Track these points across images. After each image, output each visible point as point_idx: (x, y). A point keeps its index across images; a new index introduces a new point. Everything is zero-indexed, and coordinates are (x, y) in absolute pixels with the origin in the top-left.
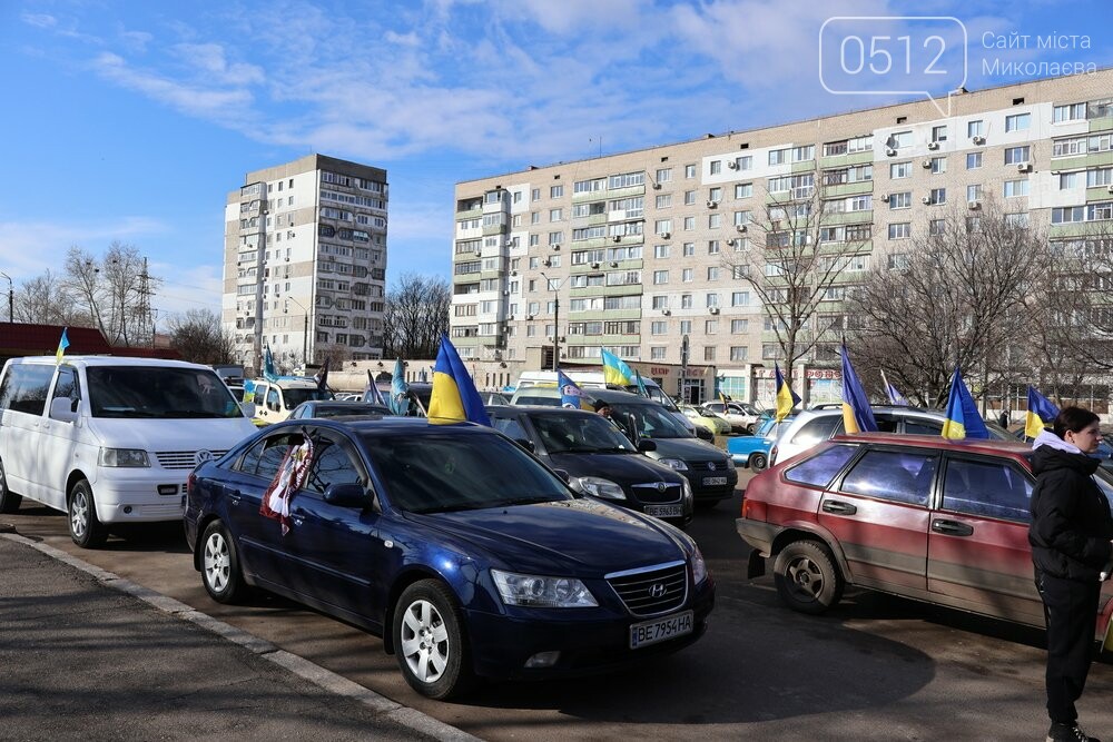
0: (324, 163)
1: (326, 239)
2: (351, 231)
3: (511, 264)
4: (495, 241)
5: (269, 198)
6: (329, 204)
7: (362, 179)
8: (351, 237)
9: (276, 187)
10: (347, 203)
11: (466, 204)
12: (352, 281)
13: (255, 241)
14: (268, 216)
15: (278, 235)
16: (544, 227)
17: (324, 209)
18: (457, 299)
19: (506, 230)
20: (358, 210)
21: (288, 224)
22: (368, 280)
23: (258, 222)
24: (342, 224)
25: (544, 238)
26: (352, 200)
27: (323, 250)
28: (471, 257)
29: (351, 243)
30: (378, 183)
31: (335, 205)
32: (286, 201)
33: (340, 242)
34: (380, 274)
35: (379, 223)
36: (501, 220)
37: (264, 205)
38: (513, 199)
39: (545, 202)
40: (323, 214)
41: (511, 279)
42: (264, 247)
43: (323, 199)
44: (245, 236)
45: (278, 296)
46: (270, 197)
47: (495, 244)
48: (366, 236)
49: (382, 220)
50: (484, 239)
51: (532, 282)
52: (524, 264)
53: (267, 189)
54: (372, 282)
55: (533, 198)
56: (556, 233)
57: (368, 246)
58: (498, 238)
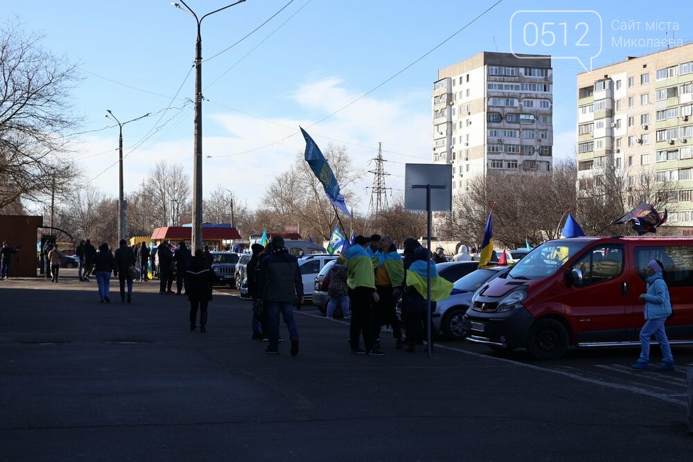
0: (491, 59)
1: (495, 125)
2: (518, 115)
3: (615, 142)
4: (602, 124)
5: (453, 92)
6: (496, 94)
7: (526, 68)
8: (518, 121)
9: (458, 81)
10: (513, 91)
11: (587, 91)
12: (520, 159)
13: (444, 128)
14: (453, 107)
15: (461, 122)
16: (637, 110)
17: (491, 99)
18: (581, 174)
19: (611, 114)
20: (523, 96)
21: (466, 112)
22: (535, 156)
23: (446, 112)
24: (508, 110)
25: (637, 120)
26: (517, 88)
27: (491, 135)
28: (587, 138)
29: (517, 126)
30: (542, 69)
31: (500, 94)
32: (464, 94)
33: (507, 125)
34: (547, 151)
35: (545, 105)
36: (607, 105)
37: (450, 96)
38: (615, 86)
39: (637, 89)
40: (491, 103)
41: (616, 156)
42: (451, 134)
43: (489, 90)
44: (438, 125)
45: (462, 176)
46: (455, 90)
47: (602, 127)
48: (532, 117)
49: (548, 101)
50: (595, 122)
51: (630, 157)
52: (624, 142)
53: (451, 83)
54: (539, 158)
55: (630, 85)
56: (646, 115)
57: (534, 126)
58: (604, 121)
